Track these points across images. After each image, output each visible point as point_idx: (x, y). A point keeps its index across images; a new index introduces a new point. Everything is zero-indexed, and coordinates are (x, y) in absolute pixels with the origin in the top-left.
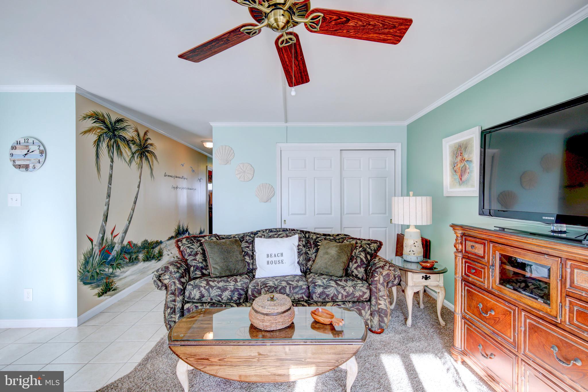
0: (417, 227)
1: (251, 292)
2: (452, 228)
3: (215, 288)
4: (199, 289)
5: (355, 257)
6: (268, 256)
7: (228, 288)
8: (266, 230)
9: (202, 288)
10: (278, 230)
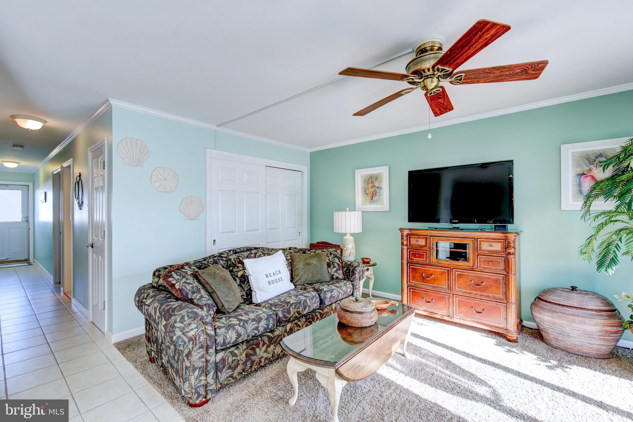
1: (282, 314)
3: (250, 321)
4: (234, 329)
5: (331, 263)
6: (267, 276)
7: (262, 317)
8: (230, 251)
9: (236, 326)
10: (242, 249)
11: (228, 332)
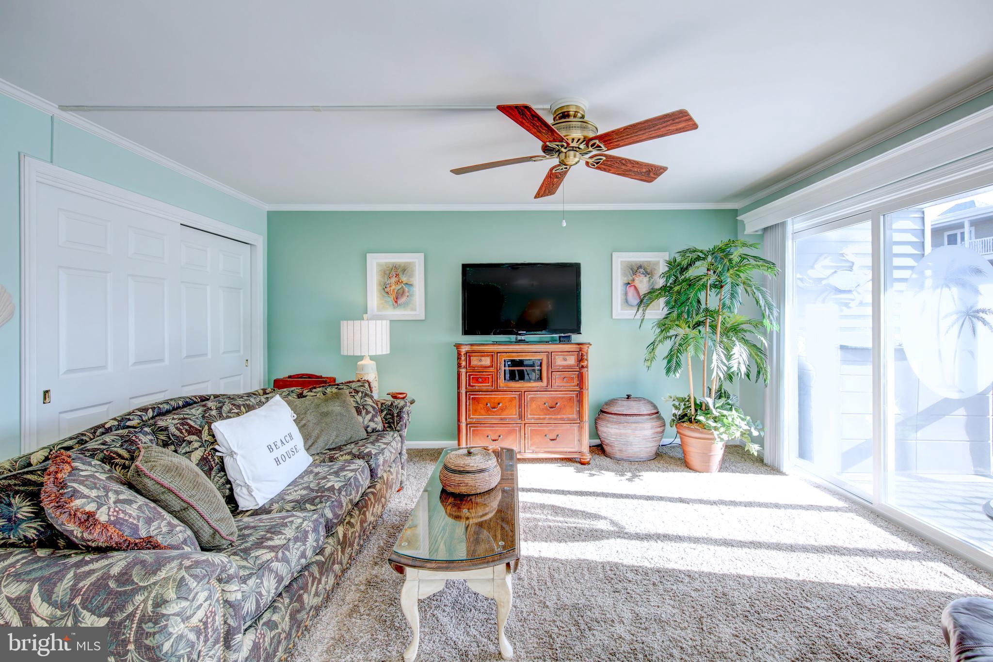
0: (372, 358)
2: (455, 348)
3: (291, 544)
4: (271, 570)
5: (361, 407)
6: (270, 448)
7: (307, 529)
9: (273, 564)
10: (173, 403)
11: (262, 583)
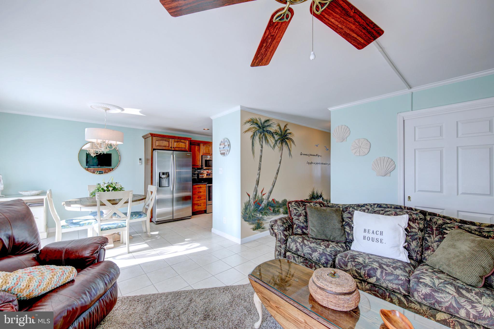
1: (338, 261)
3: (307, 246)
4: (296, 244)
6: (365, 231)
7: (318, 250)
9: (298, 243)
11: (292, 243)
